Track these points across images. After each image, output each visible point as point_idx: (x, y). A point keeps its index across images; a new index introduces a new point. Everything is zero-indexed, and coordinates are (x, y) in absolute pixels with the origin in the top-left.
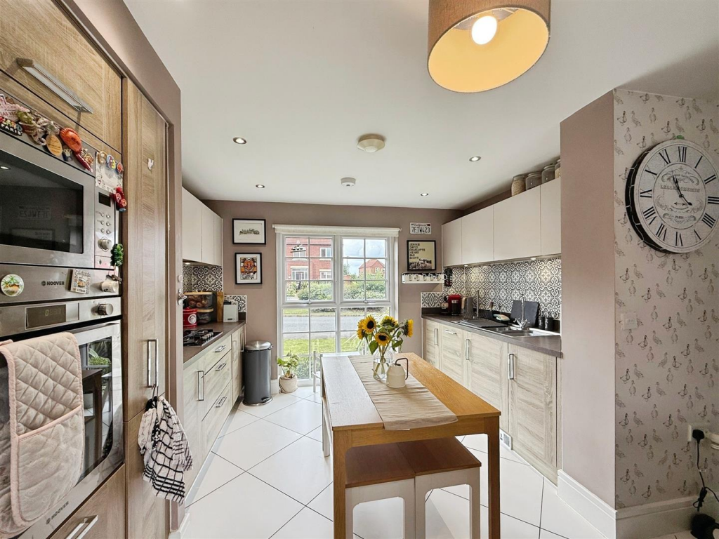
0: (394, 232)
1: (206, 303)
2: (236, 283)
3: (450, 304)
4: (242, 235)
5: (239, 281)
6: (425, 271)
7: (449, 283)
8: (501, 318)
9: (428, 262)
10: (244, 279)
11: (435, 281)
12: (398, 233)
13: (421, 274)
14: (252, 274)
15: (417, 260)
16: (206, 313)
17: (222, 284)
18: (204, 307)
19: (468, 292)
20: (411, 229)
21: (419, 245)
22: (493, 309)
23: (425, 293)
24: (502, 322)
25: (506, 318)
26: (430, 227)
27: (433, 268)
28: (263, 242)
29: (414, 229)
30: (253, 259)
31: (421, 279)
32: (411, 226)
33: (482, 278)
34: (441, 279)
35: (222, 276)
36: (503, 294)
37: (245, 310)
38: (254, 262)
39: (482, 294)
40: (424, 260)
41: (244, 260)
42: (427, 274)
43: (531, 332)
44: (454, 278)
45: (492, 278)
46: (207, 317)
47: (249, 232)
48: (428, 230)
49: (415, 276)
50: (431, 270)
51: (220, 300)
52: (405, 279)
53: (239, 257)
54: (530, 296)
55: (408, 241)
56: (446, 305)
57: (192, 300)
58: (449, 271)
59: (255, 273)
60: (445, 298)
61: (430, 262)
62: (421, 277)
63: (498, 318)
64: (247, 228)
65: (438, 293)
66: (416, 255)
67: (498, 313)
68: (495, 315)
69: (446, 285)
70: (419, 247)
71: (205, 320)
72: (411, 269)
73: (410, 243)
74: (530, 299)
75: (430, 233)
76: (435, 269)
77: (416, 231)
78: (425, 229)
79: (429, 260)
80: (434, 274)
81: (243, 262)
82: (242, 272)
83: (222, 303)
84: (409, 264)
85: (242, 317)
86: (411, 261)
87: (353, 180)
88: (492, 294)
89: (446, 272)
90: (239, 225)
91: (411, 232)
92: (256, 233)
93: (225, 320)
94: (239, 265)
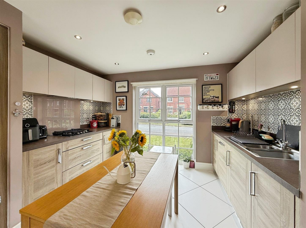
0: (194, 81)
1: (102, 118)
2: (117, 110)
3: (231, 124)
4: (119, 88)
5: (118, 109)
6: (213, 103)
7: (232, 110)
8: (265, 137)
9: (216, 97)
10: (120, 108)
11: (221, 109)
12: (196, 81)
13: (211, 105)
14: (123, 106)
15: (209, 97)
16: (103, 122)
17: (112, 110)
18: (101, 120)
19: (248, 117)
20: (205, 78)
21: (210, 87)
22: (262, 130)
23: (214, 117)
24: (266, 141)
25: (271, 138)
26: (218, 76)
27: (220, 101)
28: (127, 91)
29: (207, 78)
30: (123, 99)
31: (210, 108)
32: (205, 76)
33: (256, 107)
34: (226, 107)
35: (112, 107)
36: (271, 119)
37: (120, 122)
38: (124, 100)
39: (256, 118)
40: (213, 97)
41: (120, 100)
42: (215, 105)
43: (292, 153)
44: (237, 107)
45: (263, 106)
46: (103, 124)
47: (122, 86)
48: (216, 78)
49: (206, 106)
50: (219, 102)
51: (110, 117)
52: (200, 108)
53: (118, 98)
54: (295, 121)
55: (202, 86)
56: (228, 125)
57: (98, 117)
58: (232, 103)
59: (124, 105)
60: (228, 121)
61: (218, 97)
62: (210, 107)
63: (263, 137)
64: (121, 85)
65: (224, 117)
66: (208, 94)
67: (265, 133)
68: (261, 135)
69: (230, 112)
70: (210, 89)
71: (102, 125)
72: (204, 102)
73: (204, 86)
74: (295, 123)
75: (218, 80)
76: (222, 102)
77: (208, 79)
78: (214, 78)
79: (217, 96)
80: (220, 105)
81: (119, 101)
82: (119, 105)
83: (111, 118)
84: (203, 99)
85: (118, 125)
86: (204, 97)
87: (153, 51)
88: (263, 119)
89: (230, 104)
90: (118, 84)
91: (205, 80)
92: (125, 87)
93: (111, 126)
94: (118, 102)
